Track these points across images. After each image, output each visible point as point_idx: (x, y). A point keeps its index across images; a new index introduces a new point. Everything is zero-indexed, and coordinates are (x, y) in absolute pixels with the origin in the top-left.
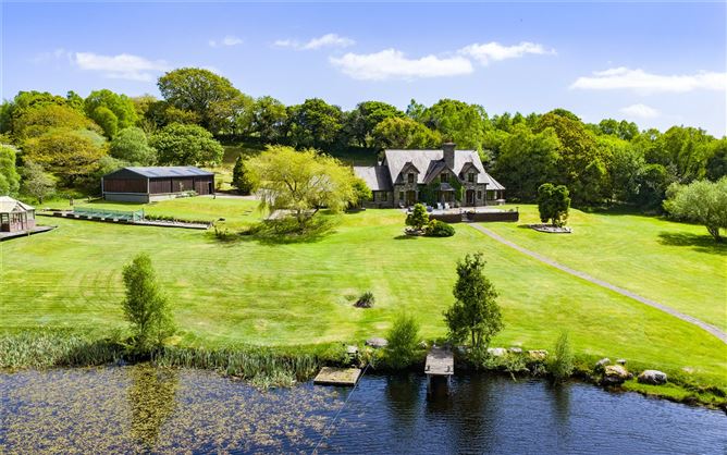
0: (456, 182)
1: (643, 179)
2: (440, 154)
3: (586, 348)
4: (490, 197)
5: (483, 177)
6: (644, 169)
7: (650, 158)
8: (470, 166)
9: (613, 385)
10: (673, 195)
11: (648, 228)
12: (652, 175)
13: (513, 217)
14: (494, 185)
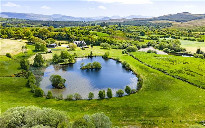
0: (83, 44)
1: (98, 42)
2: (81, 41)
3: (96, 55)
4: (85, 45)
5: (85, 43)
6: (98, 41)
7: (99, 40)
8: (84, 42)
9: (98, 56)
10: (101, 44)
11: (98, 47)
12: (99, 42)
13: (89, 47)
14: (86, 44)
